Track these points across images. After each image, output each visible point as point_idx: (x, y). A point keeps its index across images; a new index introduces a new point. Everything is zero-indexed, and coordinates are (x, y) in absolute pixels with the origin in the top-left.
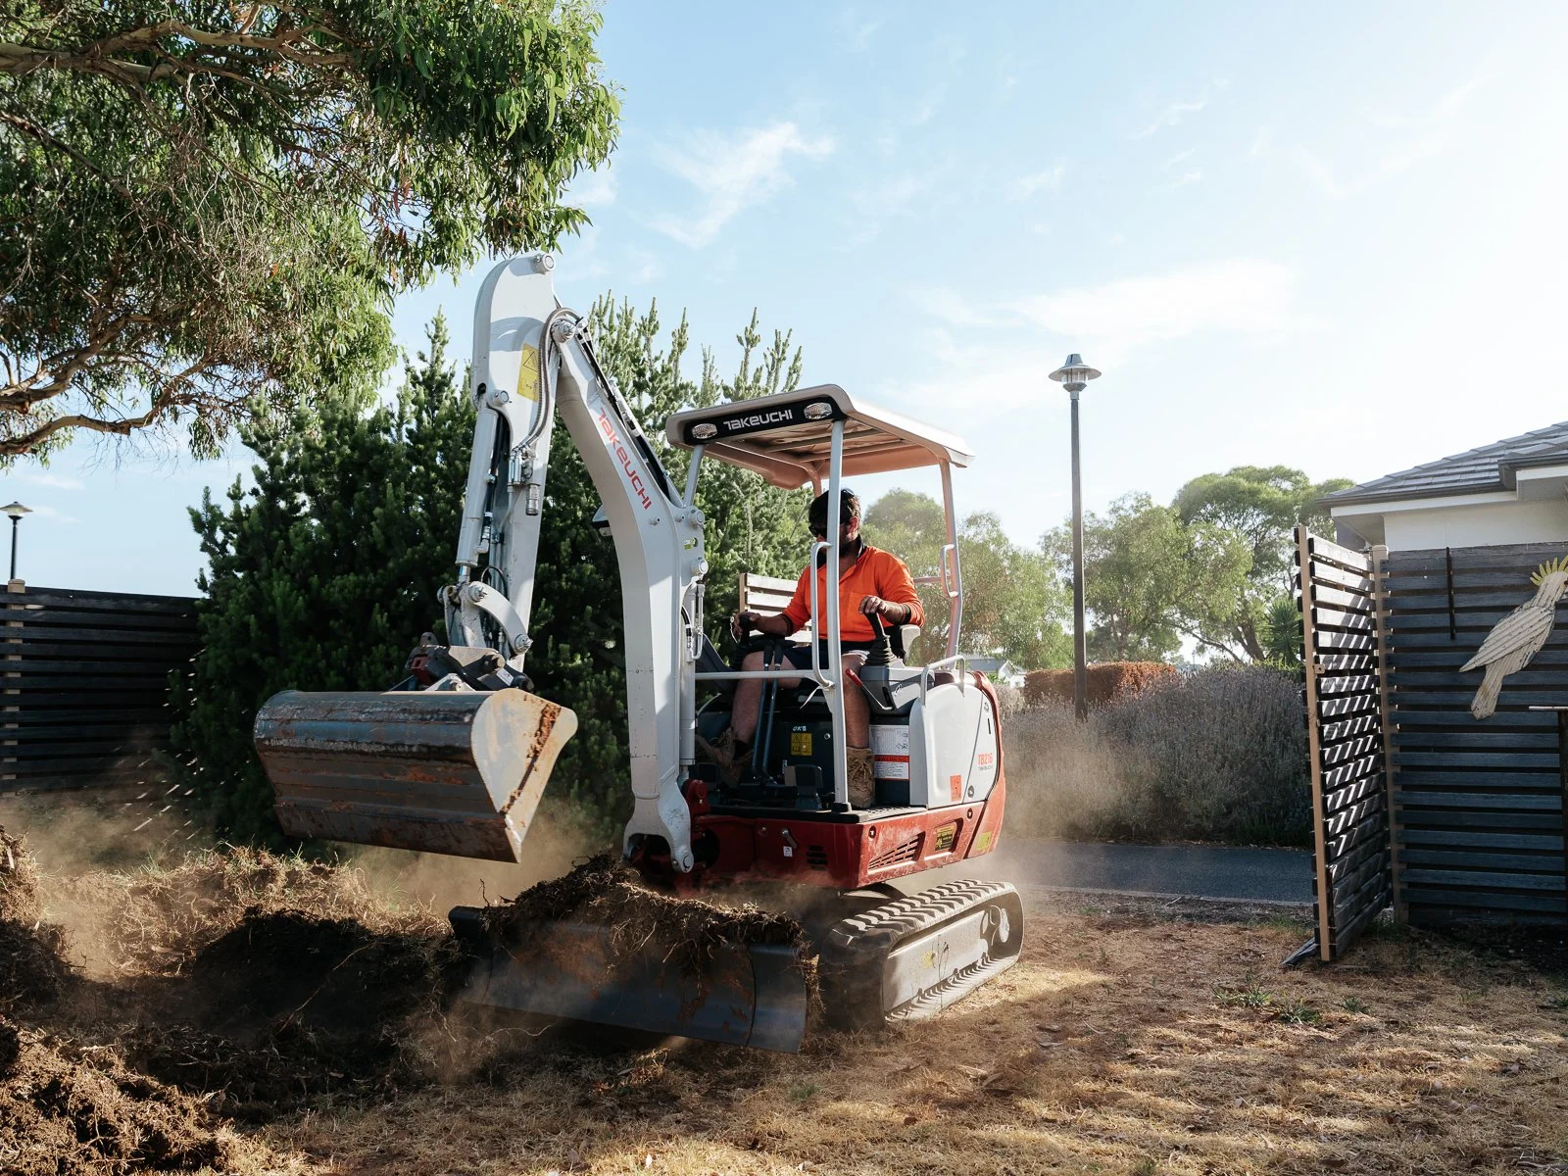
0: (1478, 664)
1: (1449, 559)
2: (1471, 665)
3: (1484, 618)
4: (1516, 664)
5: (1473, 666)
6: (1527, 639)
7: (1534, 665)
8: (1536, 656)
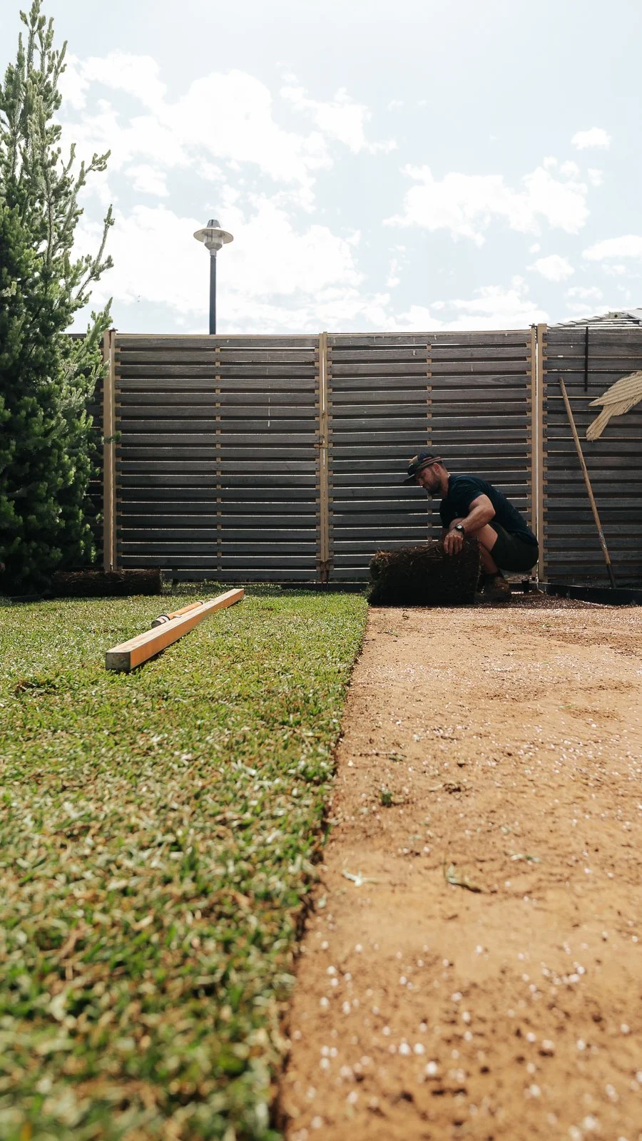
0: (600, 403)
1: (587, 335)
2: (594, 404)
3: (606, 378)
4: (621, 410)
5: (597, 404)
6: (632, 395)
7: (632, 412)
8: (634, 406)
